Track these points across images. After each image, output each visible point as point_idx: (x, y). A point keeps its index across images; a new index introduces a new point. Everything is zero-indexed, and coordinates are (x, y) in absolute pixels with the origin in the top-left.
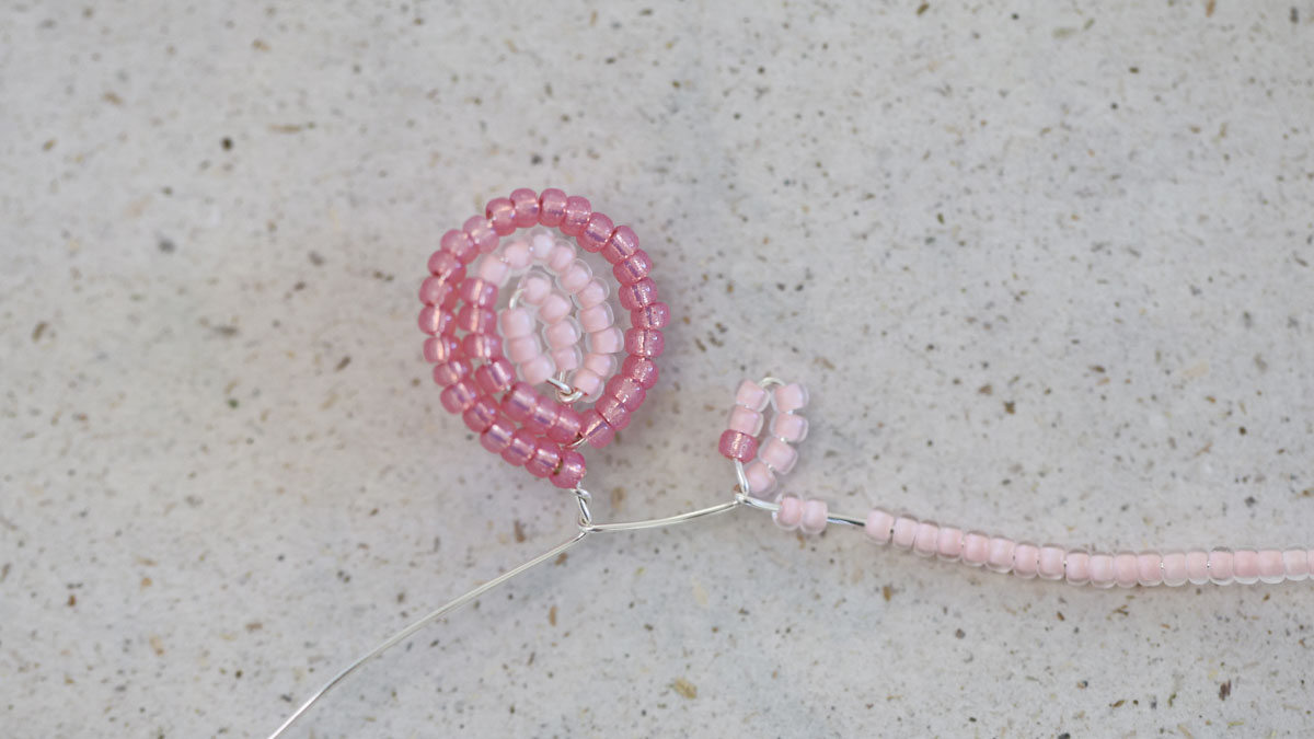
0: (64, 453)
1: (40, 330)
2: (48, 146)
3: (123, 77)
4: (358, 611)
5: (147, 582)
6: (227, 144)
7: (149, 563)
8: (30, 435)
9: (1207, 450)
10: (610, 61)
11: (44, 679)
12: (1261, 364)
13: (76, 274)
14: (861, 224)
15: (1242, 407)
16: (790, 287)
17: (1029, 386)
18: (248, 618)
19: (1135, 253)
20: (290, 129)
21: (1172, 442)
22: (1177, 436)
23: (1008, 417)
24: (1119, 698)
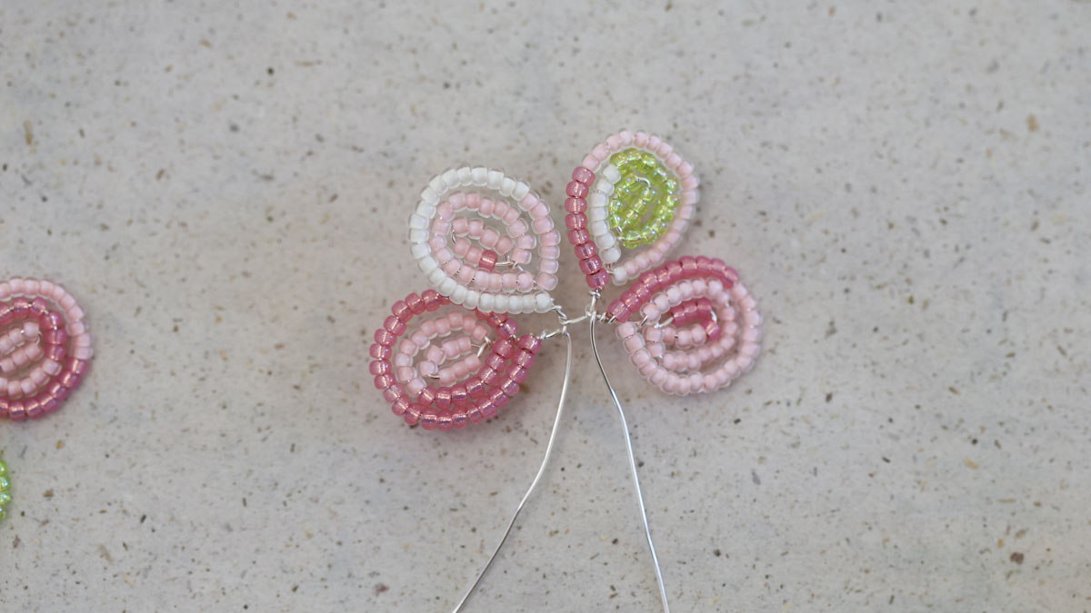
0: (173, 245)
1: (160, 174)
2: (168, 69)
3: (212, 31)
4: (338, 339)
5: (219, 319)
6: (271, 71)
7: (220, 308)
8: (154, 234)
9: (823, 261)
10: (491, 31)
11: (159, 372)
12: (855, 213)
13: (182, 142)
15: (844, 237)
17: (723, 222)
18: (275, 342)
19: (785, 148)
20: (307, 64)
21: (803, 256)
22: (806, 253)
24: (768, 399)
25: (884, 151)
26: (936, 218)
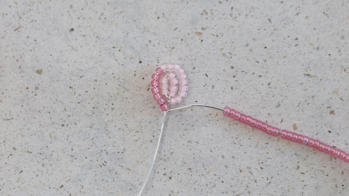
9: (215, 186)
10: (79, 103)
12: (226, 167)
14: (136, 138)
15: (222, 177)
16: (120, 153)
17: (174, 173)
19: (197, 143)
20: (8, 120)
21: (207, 185)
22: (208, 183)
23: (170, 180)
25: (236, 142)
26: (258, 167)
